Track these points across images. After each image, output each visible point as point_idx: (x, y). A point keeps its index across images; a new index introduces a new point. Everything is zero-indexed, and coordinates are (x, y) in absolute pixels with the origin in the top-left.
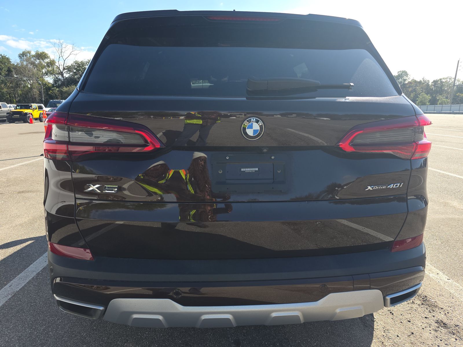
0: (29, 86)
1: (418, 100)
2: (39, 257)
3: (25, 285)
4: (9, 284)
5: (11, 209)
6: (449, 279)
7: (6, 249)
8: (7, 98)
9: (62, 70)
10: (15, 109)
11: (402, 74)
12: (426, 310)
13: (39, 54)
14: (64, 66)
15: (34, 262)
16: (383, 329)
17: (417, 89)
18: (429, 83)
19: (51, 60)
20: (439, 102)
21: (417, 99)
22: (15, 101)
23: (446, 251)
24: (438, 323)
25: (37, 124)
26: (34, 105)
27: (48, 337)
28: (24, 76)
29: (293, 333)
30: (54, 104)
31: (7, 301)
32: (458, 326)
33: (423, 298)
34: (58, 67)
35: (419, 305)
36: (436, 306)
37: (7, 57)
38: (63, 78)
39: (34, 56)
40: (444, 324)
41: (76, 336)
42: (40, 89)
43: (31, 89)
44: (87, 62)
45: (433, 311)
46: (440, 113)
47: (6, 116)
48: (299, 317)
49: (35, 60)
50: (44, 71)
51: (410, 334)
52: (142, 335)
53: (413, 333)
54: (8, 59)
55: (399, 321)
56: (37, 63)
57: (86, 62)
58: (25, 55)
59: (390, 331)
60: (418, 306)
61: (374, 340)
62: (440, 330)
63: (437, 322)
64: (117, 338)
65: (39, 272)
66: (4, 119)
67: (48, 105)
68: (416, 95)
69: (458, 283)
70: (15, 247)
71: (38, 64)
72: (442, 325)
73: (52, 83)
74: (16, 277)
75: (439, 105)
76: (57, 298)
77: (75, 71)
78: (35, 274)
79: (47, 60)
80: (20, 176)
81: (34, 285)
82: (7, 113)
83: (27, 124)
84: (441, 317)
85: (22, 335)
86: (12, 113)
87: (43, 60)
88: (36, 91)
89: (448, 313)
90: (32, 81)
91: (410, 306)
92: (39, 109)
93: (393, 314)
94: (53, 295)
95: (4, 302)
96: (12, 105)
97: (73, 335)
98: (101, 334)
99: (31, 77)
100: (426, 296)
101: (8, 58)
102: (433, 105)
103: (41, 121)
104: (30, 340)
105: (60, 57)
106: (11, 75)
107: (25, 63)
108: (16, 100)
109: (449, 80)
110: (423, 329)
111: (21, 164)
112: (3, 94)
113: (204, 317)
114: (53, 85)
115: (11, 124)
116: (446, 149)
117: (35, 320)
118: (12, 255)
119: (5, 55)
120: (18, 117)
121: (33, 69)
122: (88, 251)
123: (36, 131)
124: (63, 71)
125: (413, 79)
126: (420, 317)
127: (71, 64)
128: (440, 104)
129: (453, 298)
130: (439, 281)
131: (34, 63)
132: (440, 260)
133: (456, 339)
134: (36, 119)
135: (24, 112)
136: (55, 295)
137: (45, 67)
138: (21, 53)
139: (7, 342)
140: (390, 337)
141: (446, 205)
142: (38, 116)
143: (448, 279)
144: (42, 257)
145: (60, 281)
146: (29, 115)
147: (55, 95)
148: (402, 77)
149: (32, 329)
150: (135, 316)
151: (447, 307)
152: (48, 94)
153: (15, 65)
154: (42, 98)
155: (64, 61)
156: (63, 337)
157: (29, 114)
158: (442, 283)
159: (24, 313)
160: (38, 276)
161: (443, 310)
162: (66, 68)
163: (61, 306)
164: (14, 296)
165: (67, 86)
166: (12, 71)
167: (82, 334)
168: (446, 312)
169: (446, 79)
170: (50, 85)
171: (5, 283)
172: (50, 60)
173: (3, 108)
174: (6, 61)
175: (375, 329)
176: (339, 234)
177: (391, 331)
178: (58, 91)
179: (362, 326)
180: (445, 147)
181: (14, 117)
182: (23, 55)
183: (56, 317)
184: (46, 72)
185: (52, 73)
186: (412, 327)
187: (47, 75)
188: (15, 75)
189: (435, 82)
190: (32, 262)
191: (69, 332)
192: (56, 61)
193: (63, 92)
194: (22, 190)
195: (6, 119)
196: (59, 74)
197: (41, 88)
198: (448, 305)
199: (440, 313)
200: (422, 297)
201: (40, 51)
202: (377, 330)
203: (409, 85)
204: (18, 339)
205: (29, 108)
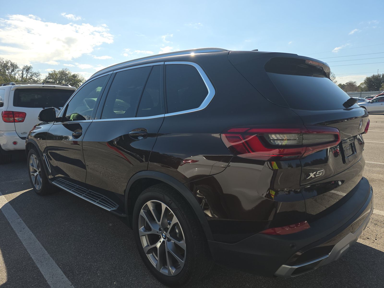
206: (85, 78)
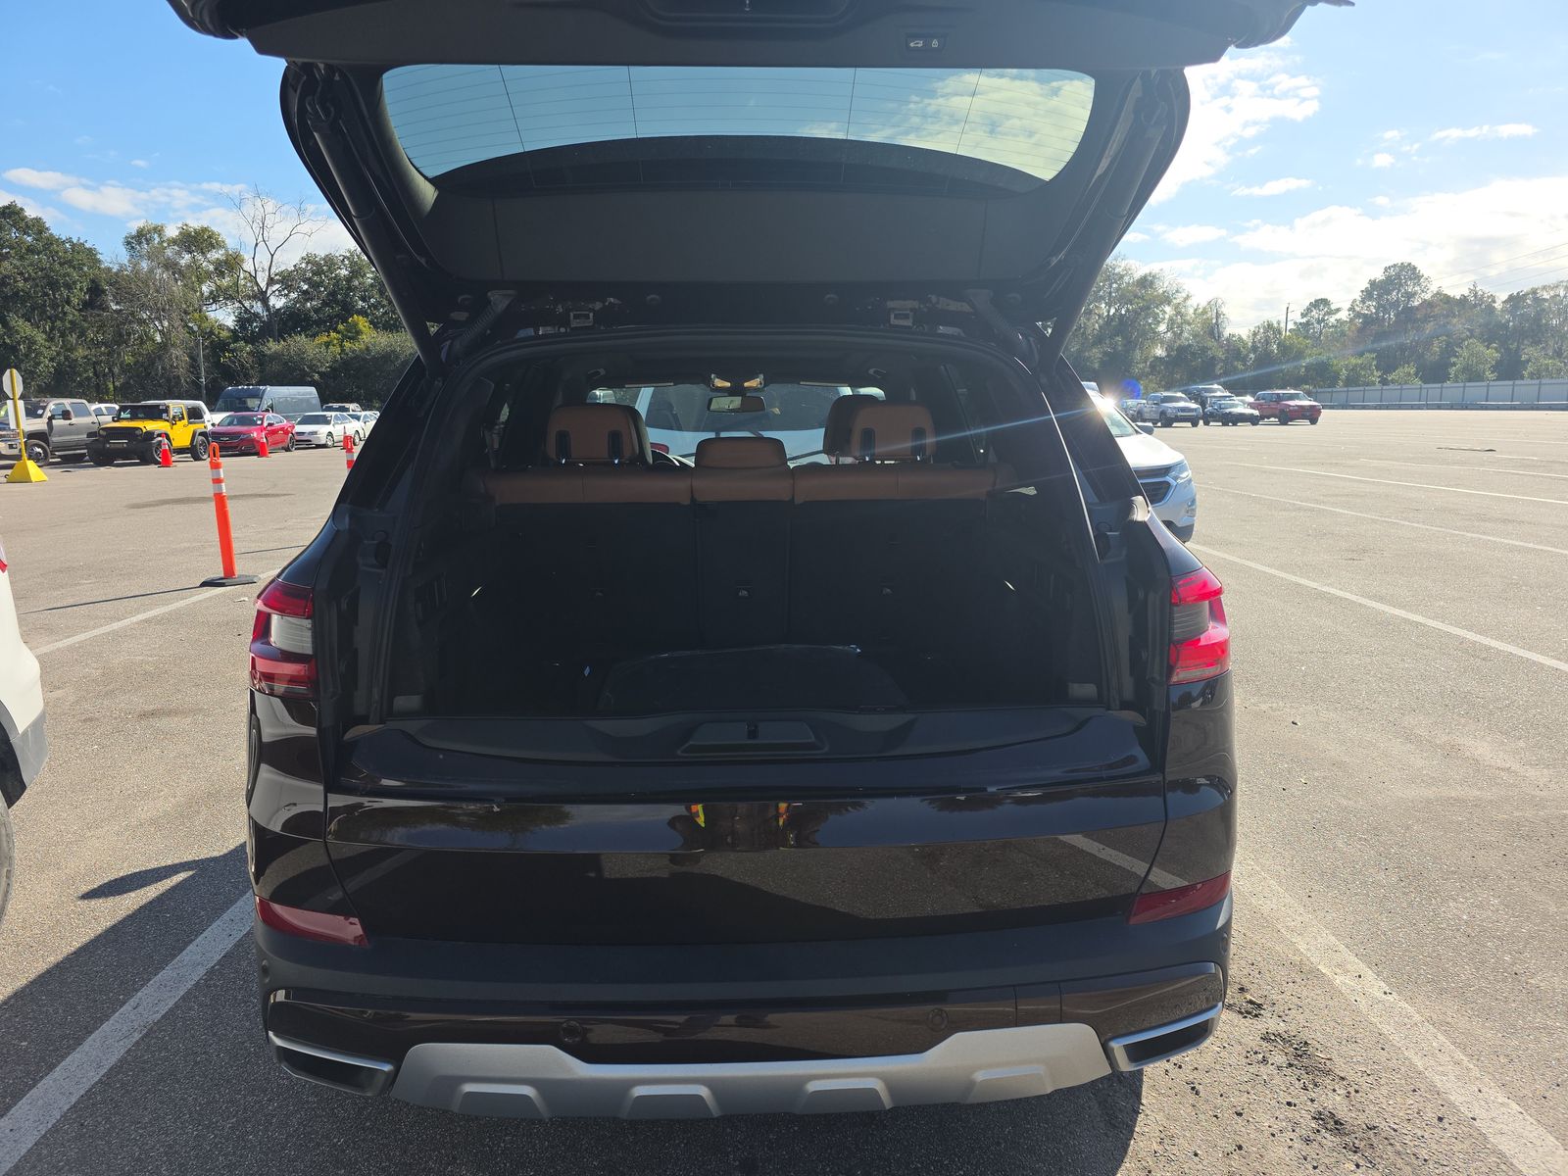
0: (158, 338)
1: (1454, 364)
2: (211, 920)
3: (177, 1006)
4: (132, 1002)
5: (122, 771)
6: (1388, 991)
7: (118, 898)
8: (88, 379)
9: (263, 285)
10: (114, 421)
11: (1398, 276)
12: (1297, 1082)
13: (189, 235)
14: (272, 271)
15: (197, 936)
16: (1158, 1133)
17: (1454, 326)
18: (1496, 305)
19: (230, 252)
20: (1530, 369)
21: (1453, 360)
22: (111, 386)
23: (1405, 905)
24: (1321, 1119)
25: (183, 466)
26: (176, 406)
27: (244, 1148)
28: (143, 307)
29: (906, 1143)
30: (237, 398)
31: (129, 1050)
32: (1375, 1128)
33: (1296, 1049)
34: (251, 275)
35: (1279, 1068)
36: (1328, 1072)
37: (87, 245)
38: (268, 310)
39: (174, 242)
40: (1336, 1123)
41: (318, 1144)
42: (191, 348)
43: (164, 347)
44: (345, 257)
45: (1316, 1085)
46: (1532, 409)
47: (86, 444)
48: (877, 1092)
49: (179, 253)
50: (205, 289)
51: (1230, 1149)
52: (493, 1143)
53: (1240, 1148)
54: (91, 253)
55: (1210, 1113)
56: (183, 262)
57: (341, 258)
58: (146, 240)
59: (1177, 1140)
60: (1276, 1072)
61: (1128, 1165)
62: (1319, 1138)
63: (1318, 1117)
64: (427, 1151)
65: (213, 967)
66: (79, 451)
67: (220, 402)
68: (1448, 344)
69: (1413, 1004)
70: (142, 891)
71: (188, 266)
72: (1329, 1126)
73: (232, 328)
74: (150, 980)
75: (1529, 381)
76: (278, 1042)
77: (305, 287)
78: (202, 971)
79: (216, 255)
80: (141, 658)
81: (200, 1005)
82: (90, 435)
83: (153, 468)
84: (1334, 1101)
85: (175, 1140)
86: (105, 433)
87: (203, 253)
88: (178, 356)
89: (1357, 1091)
90: (166, 324)
91: (1251, 1070)
92: (190, 418)
93: (1197, 1093)
94: (267, 1034)
95: (123, 1051)
96: (103, 406)
97: (309, 1142)
98: (385, 1141)
99: (163, 310)
100: (1306, 1043)
101: (90, 250)
102: (1510, 380)
103: (197, 458)
104: (197, 1156)
105: (257, 245)
106: (101, 305)
107: (145, 265)
108: (113, 382)
109: (1562, 294)
110: (1273, 1135)
111: (141, 617)
112: (75, 367)
113: (639, 1091)
114: (234, 332)
115: (102, 469)
116: (1512, 549)
117: (208, 1103)
118: (133, 914)
119: (81, 241)
120: (125, 445)
121: (172, 282)
122: (356, 920)
123: (184, 496)
124: (267, 288)
125: (1438, 293)
126: (1273, 1102)
127: (295, 266)
128: (1532, 376)
129: (1383, 1049)
130: (1358, 1000)
131: (177, 264)
132: (1379, 933)
133: (1358, 1166)
134: (181, 451)
135: (144, 430)
136: (271, 1034)
137: (208, 276)
138: (134, 233)
139: (138, 1159)
140: (1172, 1156)
141: (1451, 752)
142: (186, 442)
143: (1385, 993)
144: (218, 922)
145: (286, 998)
146: (160, 439)
147: (242, 365)
148: (1401, 285)
149: (200, 1127)
150: (469, 1088)
151: (1360, 1074)
152: (217, 364)
153: (114, 270)
154: (198, 378)
155: (272, 256)
156: (283, 1149)
157: (159, 435)
158: (1363, 1005)
159: (178, 1081)
160: (212, 979)
161: (1344, 1083)
162: (278, 277)
163: (286, 1063)
164: (146, 1035)
165: (279, 337)
166: (104, 291)
167: (335, 1140)
168: (1352, 1090)
169: (1552, 289)
170: (225, 334)
171: (121, 997)
172: (227, 255)
173: (76, 416)
174: (85, 261)
175: (1135, 1135)
176: (1038, 866)
177: (1182, 1141)
178: (251, 353)
179: (1102, 1125)
180: (1511, 542)
181: (112, 446)
182: (138, 240)
183: (265, 1095)
184: (211, 292)
185: (230, 295)
186: (1243, 1129)
187: (215, 301)
188: (112, 304)
189: (1515, 300)
190: (193, 937)
191: (299, 1136)
192: (246, 257)
193: (265, 355)
194: (152, 707)
195: (86, 451)
196: (254, 297)
197: (197, 345)
198: (1364, 1069)
199: (1334, 1090)
200: (1295, 1046)
201: (195, 224)
202: (1143, 1138)
203: (1424, 311)
204: (166, 1154)
205: (159, 418)
206: (1184, 287)
